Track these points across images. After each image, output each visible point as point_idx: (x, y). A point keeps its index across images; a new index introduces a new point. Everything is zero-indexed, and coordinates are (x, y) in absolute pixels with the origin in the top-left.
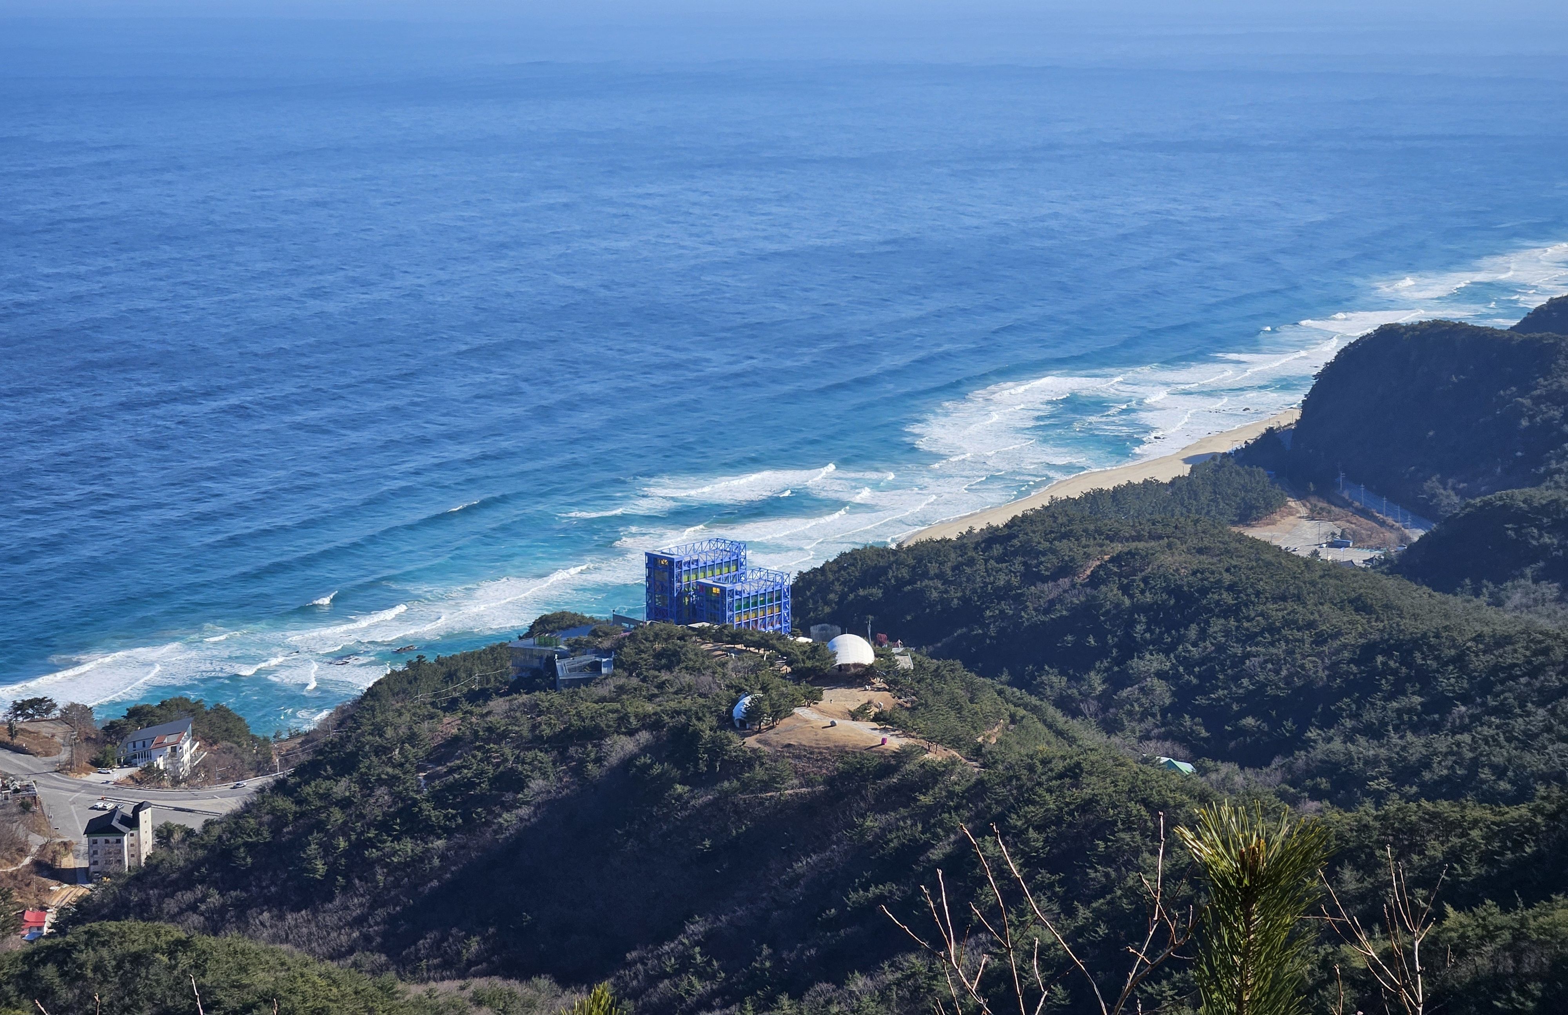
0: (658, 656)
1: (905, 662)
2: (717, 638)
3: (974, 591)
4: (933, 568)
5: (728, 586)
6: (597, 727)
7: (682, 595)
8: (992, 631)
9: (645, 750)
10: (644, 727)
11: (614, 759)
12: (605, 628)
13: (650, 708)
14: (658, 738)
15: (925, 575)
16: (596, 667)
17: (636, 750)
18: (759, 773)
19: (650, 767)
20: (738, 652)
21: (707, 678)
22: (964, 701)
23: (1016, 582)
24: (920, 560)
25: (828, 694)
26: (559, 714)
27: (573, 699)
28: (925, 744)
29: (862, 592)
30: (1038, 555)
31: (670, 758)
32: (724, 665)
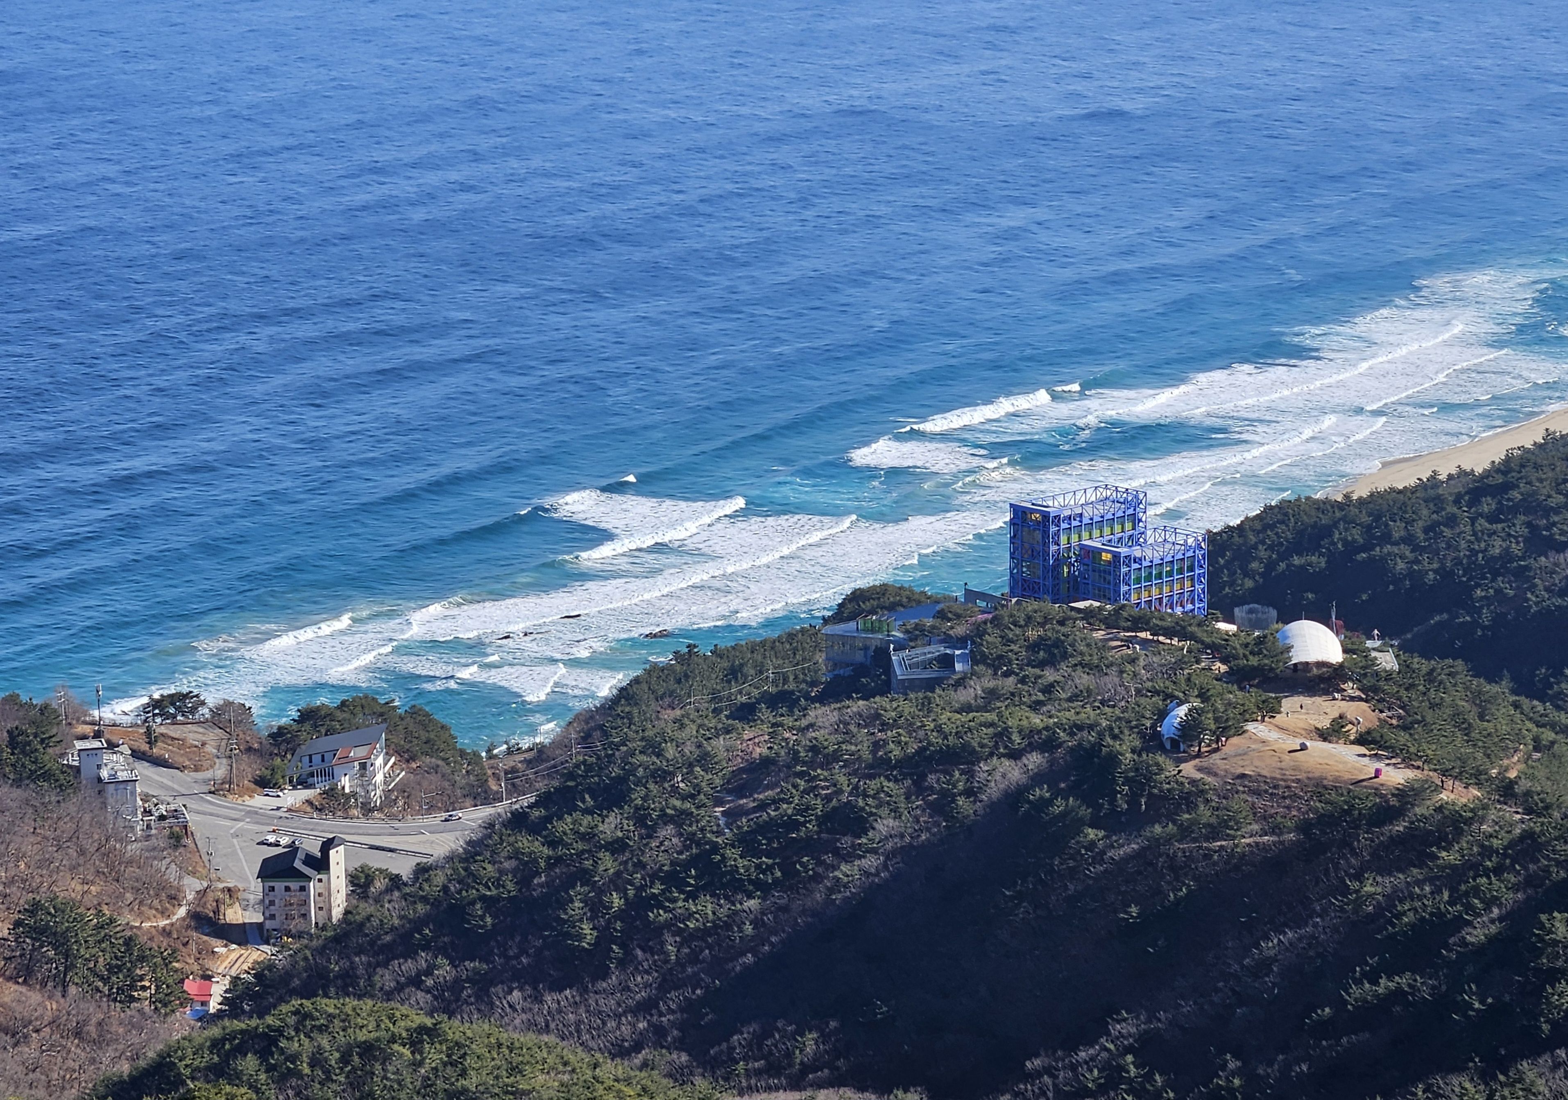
0: (1034, 647)
1: (1387, 661)
2: (1111, 622)
3: (1458, 562)
4: (1398, 530)
5: (1123, 551)
6: (965, 746)
7: (1060, 561)
8: (1486, 616)
9: (1037, 779)
10: (1032, 747)
11: (994, 791)
12: (956, 608)
13: (1037, 721)
14: (1052, 762)
15: (1387, 538)
16: (947, 662)
17: (1024, 779)
18: (1204, 813)
19: (1050, 802)
20: (1144, 642)
21: (1111, 679)
22: (1472, 717)
23: (1516, 549)
24: (1378, 517)
25: (1289, 703)
26: (910, 728)
27: (926, 706)
28: (1437, 779)
29: (1297, 561)
30: (1548, 511)
31: (1073, 790)
32: (1133, 661)
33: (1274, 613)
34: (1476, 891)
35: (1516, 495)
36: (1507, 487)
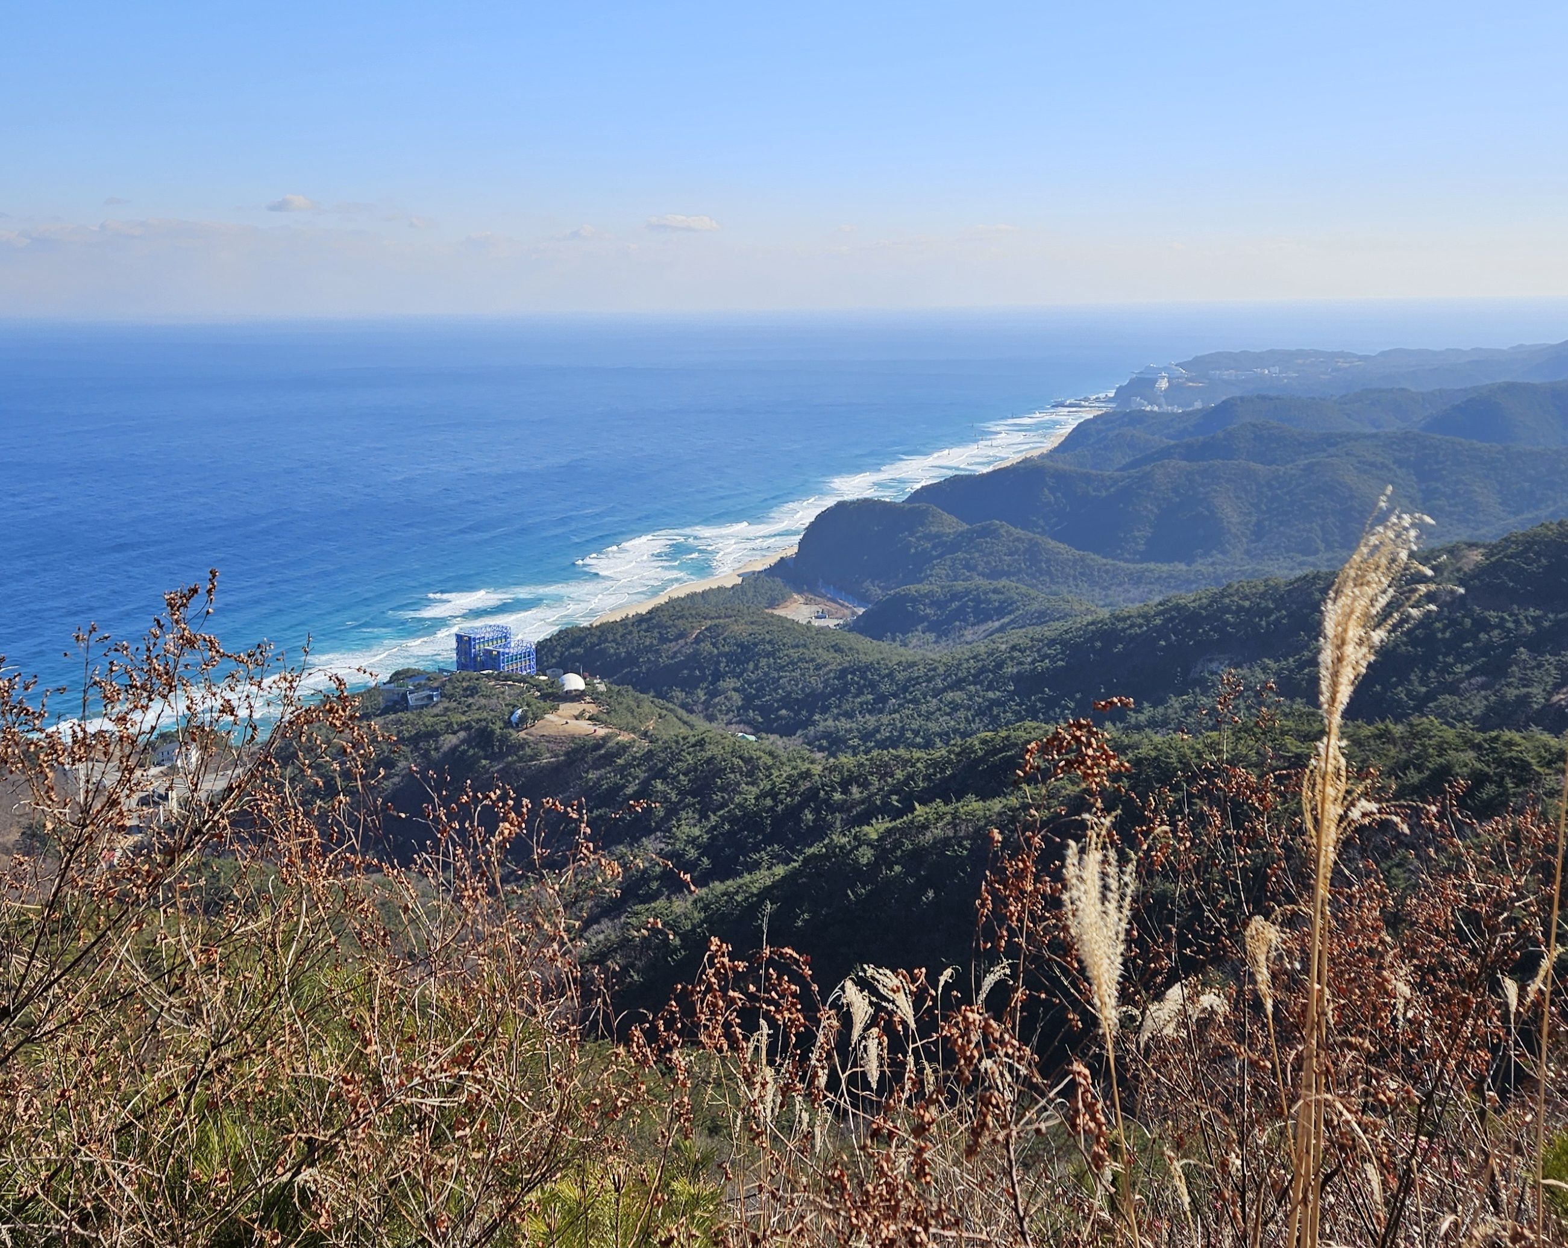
0: (465, 690)
1: (602, 688)
2: (497, 678)
3: (633, 648)
4: (610, 637)
5: (501, 650)
6: (435, 730)
7: (476, 656)
8: (644, 669)
9: (463, 742)
10: (461, 729)
11: (445, 748)
12: (434, 675)
13: (464, 719)
14: (469, 735)
15: (606, 641)
16: (431, 697)
17: (458, 742)
18: (528, 751)
19: (467, 751)
20: (509, 685)
21: (494, 701)
22: (634, 707)
23: (655, 642)
24: (603, 633)
25: (562, 706)
26: (413, 724)
27: (419, 715)
28: (617, 732)
29: (572, 651)
30: (666, 627)
31: (477, 745)
32: (503, 693)
33: (562, 671)
34: (630, 774)
35: (654, 621)
36: (651, 619)
